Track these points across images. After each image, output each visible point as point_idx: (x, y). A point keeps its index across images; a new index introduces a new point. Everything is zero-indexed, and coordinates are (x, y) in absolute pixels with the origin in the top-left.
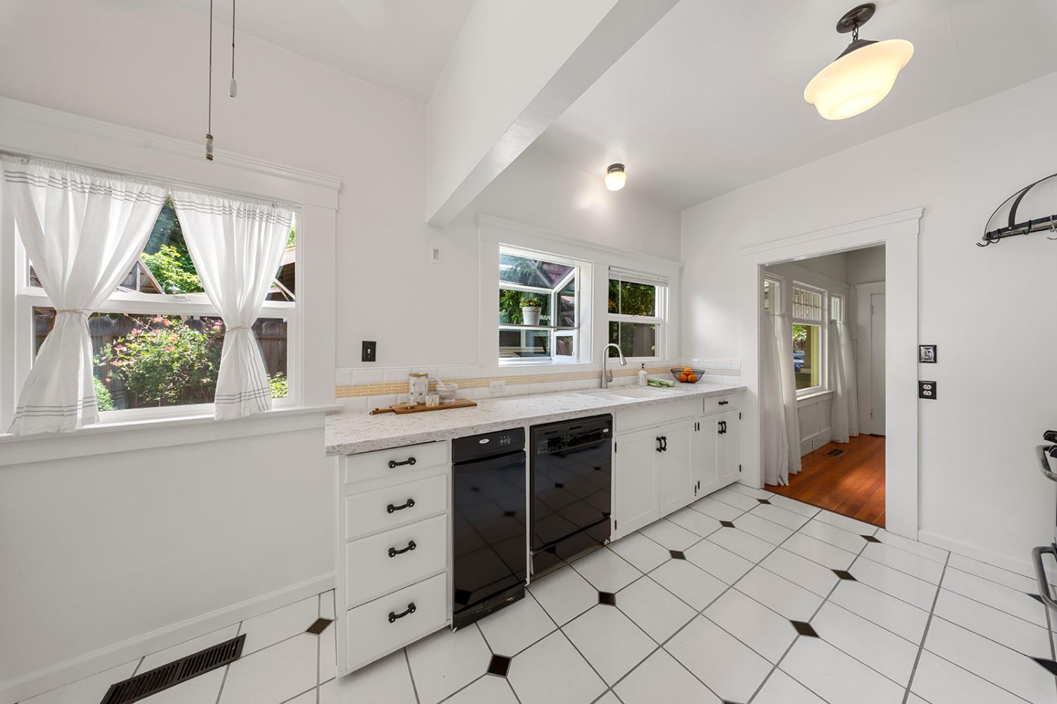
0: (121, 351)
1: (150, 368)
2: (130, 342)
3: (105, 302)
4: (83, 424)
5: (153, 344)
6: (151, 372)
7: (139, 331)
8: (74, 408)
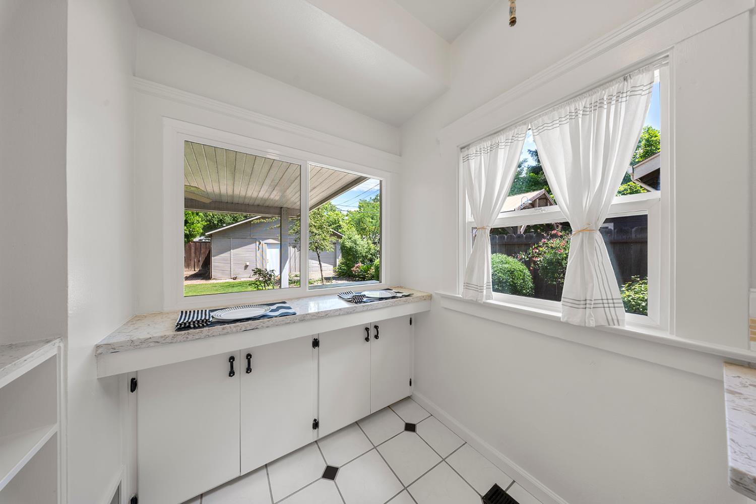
0: (536, 252)
1: (550, 262)
2: (540, 246)
3: (496, 221)
4: (486, 299)
5: (552, 248)
6: (551, 265)
7: (545, 240)
8: (482, 288)
